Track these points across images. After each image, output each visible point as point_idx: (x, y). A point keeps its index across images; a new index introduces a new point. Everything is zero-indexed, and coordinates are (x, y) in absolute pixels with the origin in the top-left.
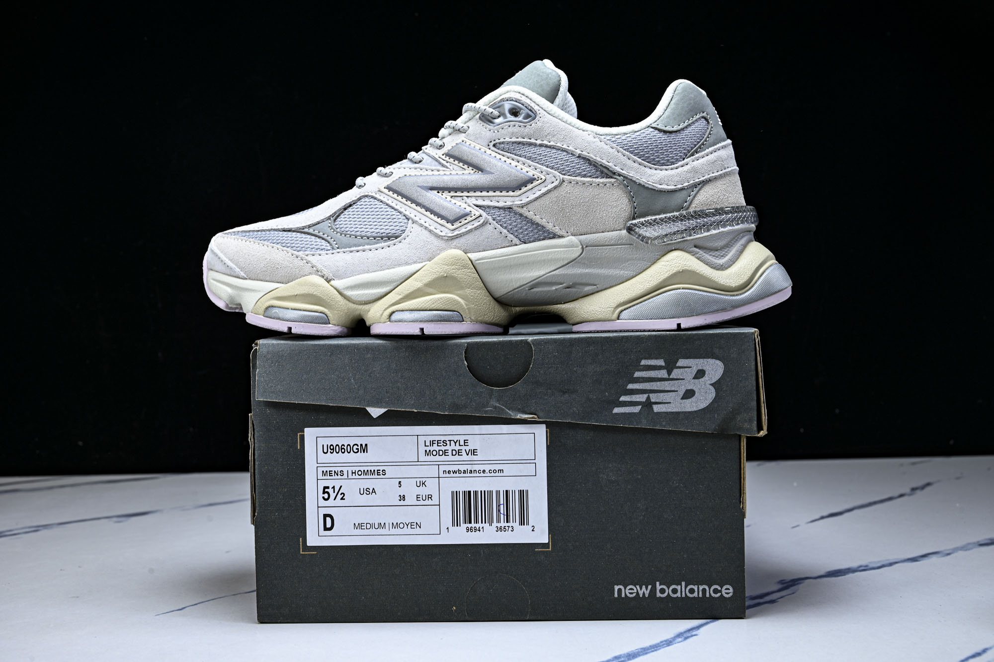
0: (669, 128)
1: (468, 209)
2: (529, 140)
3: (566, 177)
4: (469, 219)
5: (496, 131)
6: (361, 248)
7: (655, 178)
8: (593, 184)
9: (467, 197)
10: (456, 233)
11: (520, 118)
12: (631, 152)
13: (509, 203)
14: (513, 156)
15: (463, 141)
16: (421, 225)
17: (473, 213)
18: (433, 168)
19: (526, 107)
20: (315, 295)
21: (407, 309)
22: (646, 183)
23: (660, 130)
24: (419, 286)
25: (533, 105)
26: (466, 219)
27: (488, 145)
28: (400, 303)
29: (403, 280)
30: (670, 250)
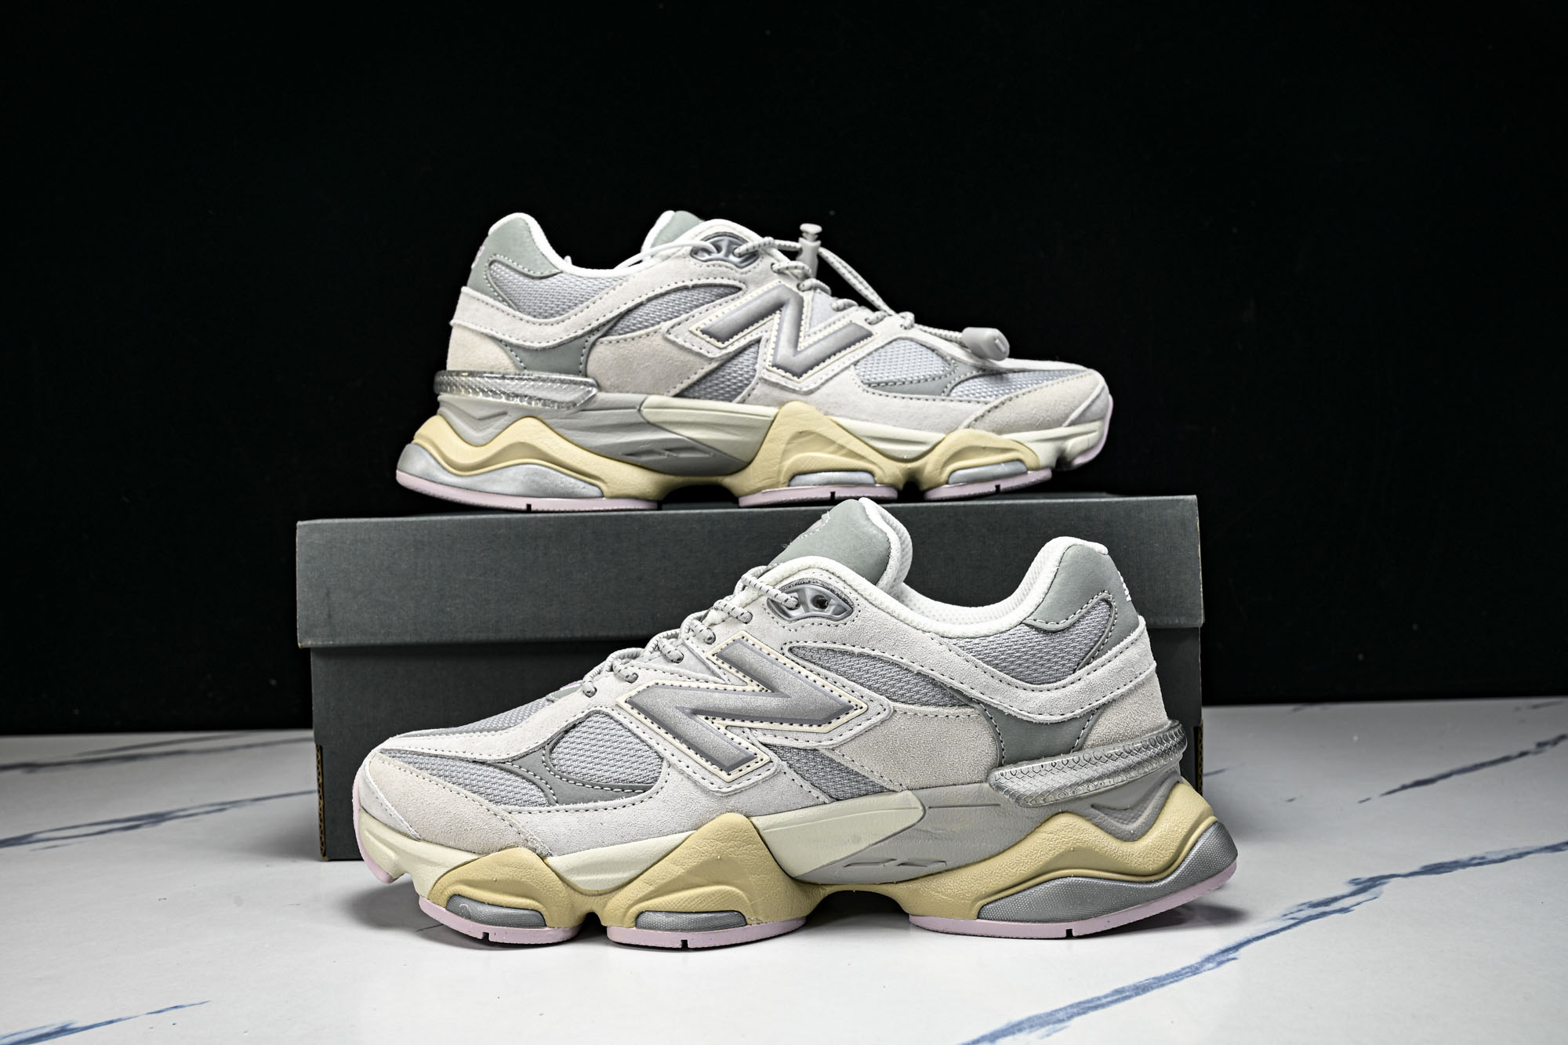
0: (1051, 626)
1: (752, 750)
2: (842, 647)
3: (898, 705)
4: (753, 765)
5: (792, 630)
6: (591, 805)
7: (1031, 705)
8: (940, 716)
9: (750, 728)
10: (735, 786)
11: (829, 611)
12: (996, 666)
13: (812, 744)
14: (819, 669)
15: (743, 638)
16: (682, 772)
17: (759, 757)
18: (700, 675)
19: (838, 595)
20: (523, 882)
21: (662, 910)
22: (1018, 713)
23: (1038, 630)
24: (679, 874)
25: (847, 591)
26: (749, 766)
27: (782, 649)
28: (651, 898)
29: (656, 860)
30: (1054, 813)
